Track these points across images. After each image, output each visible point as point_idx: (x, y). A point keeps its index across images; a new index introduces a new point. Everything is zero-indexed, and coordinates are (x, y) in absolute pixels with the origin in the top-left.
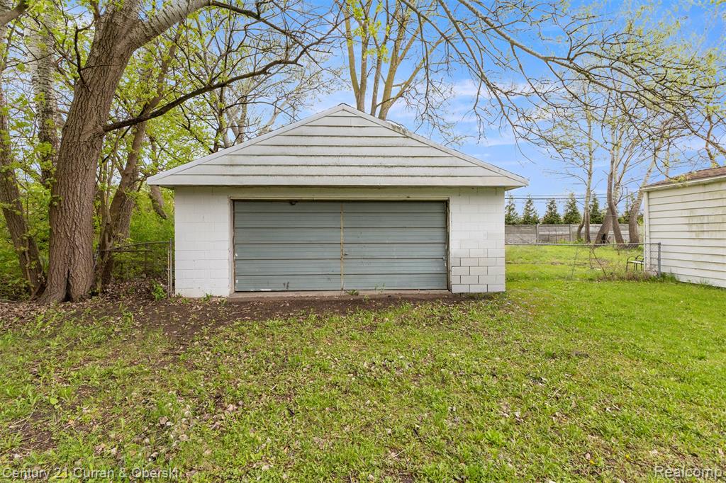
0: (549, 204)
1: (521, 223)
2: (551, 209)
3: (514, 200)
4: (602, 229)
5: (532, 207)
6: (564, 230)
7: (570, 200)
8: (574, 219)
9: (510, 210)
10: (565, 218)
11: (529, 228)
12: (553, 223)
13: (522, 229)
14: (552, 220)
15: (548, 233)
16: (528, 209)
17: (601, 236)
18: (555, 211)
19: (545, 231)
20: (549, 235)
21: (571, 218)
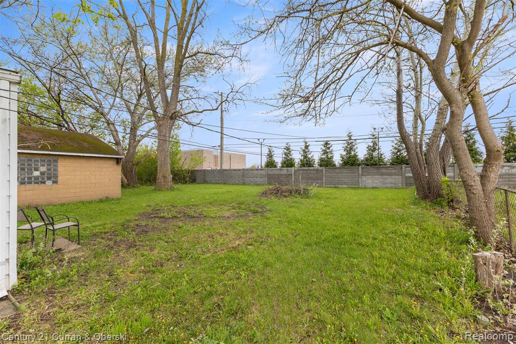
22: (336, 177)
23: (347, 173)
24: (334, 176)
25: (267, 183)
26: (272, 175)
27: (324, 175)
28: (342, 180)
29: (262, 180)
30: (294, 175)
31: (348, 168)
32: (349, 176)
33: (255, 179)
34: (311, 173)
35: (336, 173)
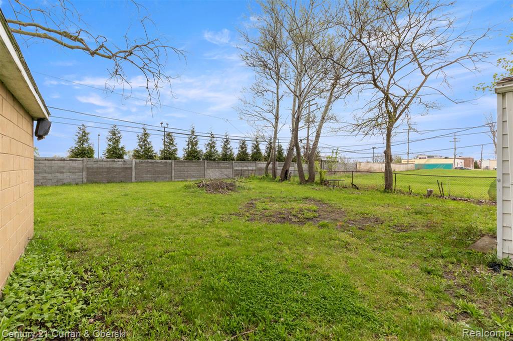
0: (241, 145)
1: (220, 159)
2: (242, 148)
3: (215, 139)
4: (285, 166)
5: (228, 146)
6: (251, 166)
7: (255, 142)
8: (258, 157)
9: (211, 148)
10: (252, 157)
11: (227, 164)
12: (244, 160)
13: (222, 165)
14: (243, 157)
15: (241, 168)
16: (225, 148)
17: (284, 172)
18: (246, 150)
19: (238, 167)
20: (242, 170)
21: (256, 157)
22: (185, 170)
23: (194, 166)
24: (183, 169)
25: (85, 180)
26: (97, 168)
27: (173, 169)
28: (190, 174)
29: (73, 176)
30: (135, 169)
31: (195, 162)
32: (197, 169)
33: (59, 175)
34: (158, 167)
35: (185, 166)
